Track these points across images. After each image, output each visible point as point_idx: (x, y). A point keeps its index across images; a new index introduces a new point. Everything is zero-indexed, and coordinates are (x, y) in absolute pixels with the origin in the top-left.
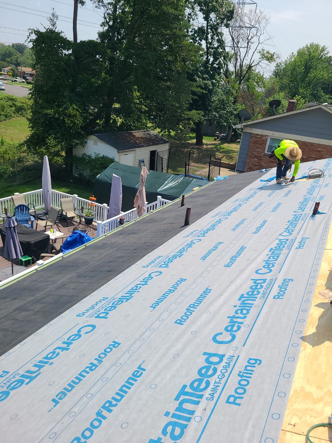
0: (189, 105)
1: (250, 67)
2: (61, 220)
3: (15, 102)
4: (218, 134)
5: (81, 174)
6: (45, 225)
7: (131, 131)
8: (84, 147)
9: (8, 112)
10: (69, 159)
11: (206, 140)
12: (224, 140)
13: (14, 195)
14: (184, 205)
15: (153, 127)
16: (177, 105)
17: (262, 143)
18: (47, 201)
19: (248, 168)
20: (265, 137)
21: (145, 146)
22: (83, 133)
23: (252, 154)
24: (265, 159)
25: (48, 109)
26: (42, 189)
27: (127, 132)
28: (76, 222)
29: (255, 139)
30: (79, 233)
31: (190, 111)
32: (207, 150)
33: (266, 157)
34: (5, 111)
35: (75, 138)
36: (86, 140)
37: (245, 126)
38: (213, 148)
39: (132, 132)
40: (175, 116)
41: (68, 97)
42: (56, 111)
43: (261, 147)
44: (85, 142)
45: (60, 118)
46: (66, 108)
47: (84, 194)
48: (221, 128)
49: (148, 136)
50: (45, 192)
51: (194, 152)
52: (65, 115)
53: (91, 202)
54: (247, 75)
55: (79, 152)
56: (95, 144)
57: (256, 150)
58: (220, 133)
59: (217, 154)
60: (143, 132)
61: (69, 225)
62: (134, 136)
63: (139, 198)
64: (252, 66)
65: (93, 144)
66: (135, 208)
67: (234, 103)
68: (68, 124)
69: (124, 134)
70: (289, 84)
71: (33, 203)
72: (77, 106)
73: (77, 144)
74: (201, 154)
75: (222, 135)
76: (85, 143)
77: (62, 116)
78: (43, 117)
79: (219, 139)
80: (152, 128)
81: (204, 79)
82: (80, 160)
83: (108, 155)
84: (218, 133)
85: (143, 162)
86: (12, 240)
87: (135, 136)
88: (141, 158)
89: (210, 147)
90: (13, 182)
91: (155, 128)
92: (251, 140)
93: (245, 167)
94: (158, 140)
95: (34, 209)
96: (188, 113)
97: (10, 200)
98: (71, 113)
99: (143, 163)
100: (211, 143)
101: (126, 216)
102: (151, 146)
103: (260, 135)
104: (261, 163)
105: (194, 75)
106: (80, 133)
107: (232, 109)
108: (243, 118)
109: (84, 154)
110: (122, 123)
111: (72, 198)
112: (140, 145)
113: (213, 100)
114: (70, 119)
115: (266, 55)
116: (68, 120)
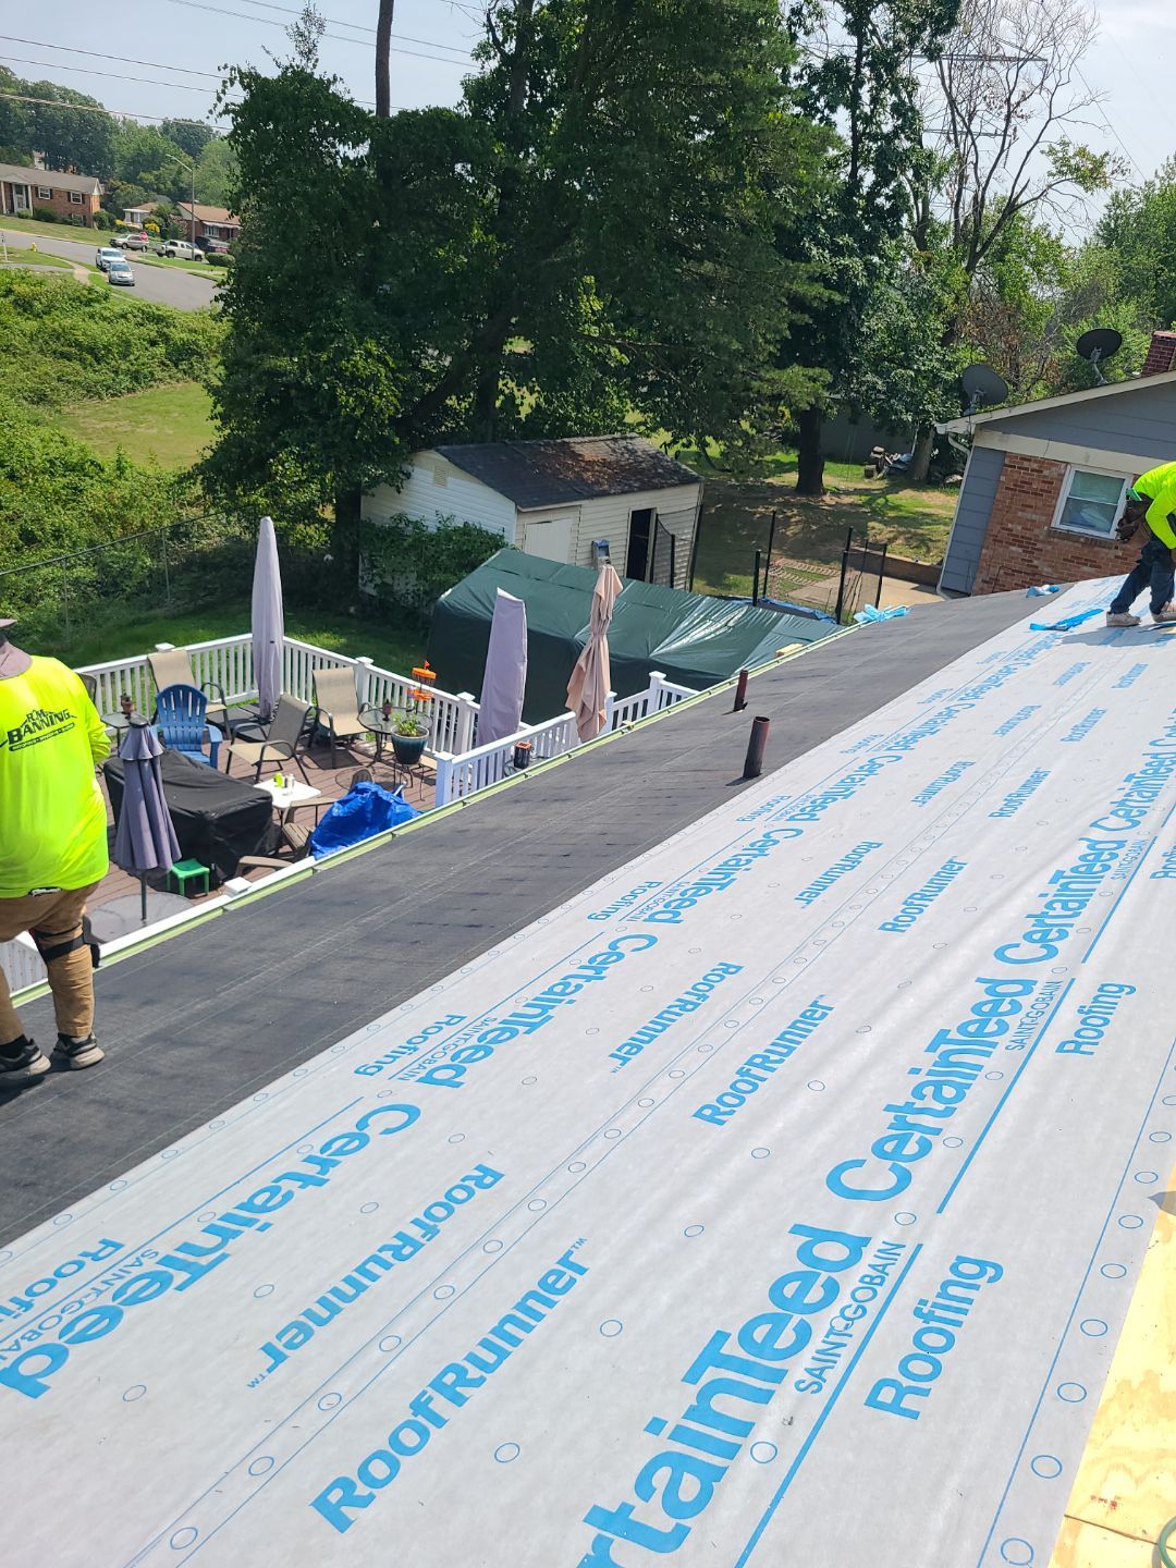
0: (779, 347)
1: (1011, 207)
2: (313, 745)
3: (168, 327)
4: (880, 453)
5: (385, 588)
6: (258, 759)
7: (566, 440)
8: (399, 492)
9: (143, 364)
10: (348, 534)
11: (834, 477)
12: (902, 477)
13: (157, 650)
14: (743, 708)
15: (645, 423)
16: (736, 346)
17: (1041, 490)
18: (267, 675)
19: (984, 581)
20: (1054, 469)
21: (614, 494)
22: (397, 440)
23: (1003, 529)
24: (1049, 547)
25: (278, 354)
26: (249, 635)
27: (552, 442)
28: (364, 753)
29: (1016, 476)
30: (374, 790)
31: (780, 369)
32: (838, 512)
33: (1056, 540)
34: (132, 357)
35: (370, 460)
36: (407, 468)
37: (982, 426)
38: (860, 505)
39: (572, 440)
40: (725, 387)
41: (351, 311)
42: (307, 363)
43: (1040, 504)
44: (404, 474)
45: (321, 387)
46: (344, 353)
47: (394, 659)
48: (891, 431)
49: (627, 456)
50: (260, 644)
51: (791, 517)
52: (340, 375)
53: (418, 684)
54: (999, 238)
55: (381, 508)
56: (440, 481)
57: (1020, 513)
58: (889, 450)
59: (873, 528)
60: (608, 442)
61: (338, 764)
62: (576, 456)
63: (588, 675)
64: (1019, 201)
65: (431, 480)
66: (569, 710)
67: (944, 342)
68: (346, 407)
69: (542, 449)
70: (1156, 272)
71: (220, 681)
72: (379, 344)
73: (376, 481)
74: (814, 527)
75: (896, 457)
76: (404, 477)
77: (326, 382)
78: (259, 381)
79: (881, 475)
80: (642, 428)
81: (838, 251)
82: (384, 539)
83: (482, 521)
84: (881, 450)
85: (605, 548)
86: (143, 803)
87: (580, 455)
88: (598, 538)
89: (847, 500)
90: (151, 608)
91: (654, 430)
92: (1003, 478)
93: (974, 579)
94: (660, 471)
95: (223, 703)
96: (774, 374)
97: (142, 667)
98: (358, 370)
99: (604, 552)
100: (851, 486)
101: (539, 738)
102: (633, 491)
103: (1036, 461)
104: (1036, 562)
105: (803, 236)
106: (387, 441)
107: (937, 365)
108: (975, 396)
109: (401, 517)
110: (537, 408)
111: (351, 668)
112: (596, 488)
113: (868, 327)
114: (353, 392)
115: (1073, 162)
116: (349, 395)
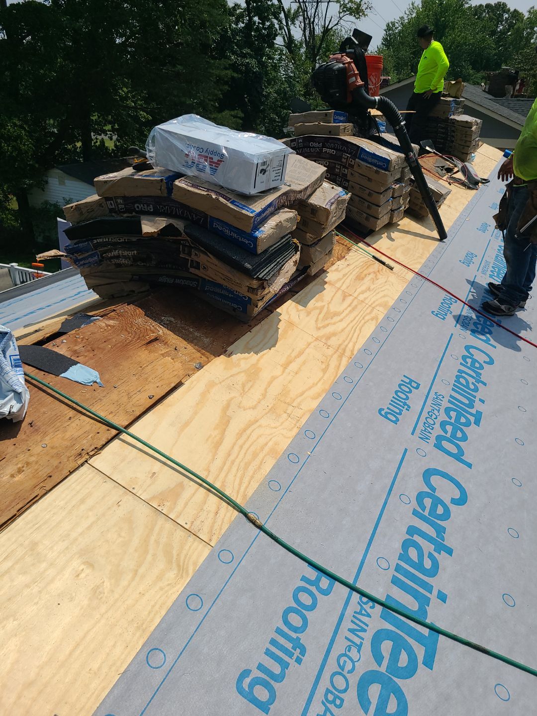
0: (217, 103)
1: (326, 31)
8: (44, 191)
22: (37, 166)
27: (117, 159)
31: (219, 112)
35: (26, 177)
36: (45, 178)
52: (2, 136)
53: (36, 271)
55: (37, 200)
56: (62, 183)
64: (330, 27)
65: (58, 183)
68: (8, 152)
69: (112, 163)
72: (19, 120)
73: (30, 186)
76: (45, 183)
81: (244, 56)
96: (215, 115)
98: (11, 133)
106: (32, 167)
109: (46, 202)
111: (7, 269)
113: (266, 92)
114: (11, 144)
115: (348, 6)
116: (8, 146)
